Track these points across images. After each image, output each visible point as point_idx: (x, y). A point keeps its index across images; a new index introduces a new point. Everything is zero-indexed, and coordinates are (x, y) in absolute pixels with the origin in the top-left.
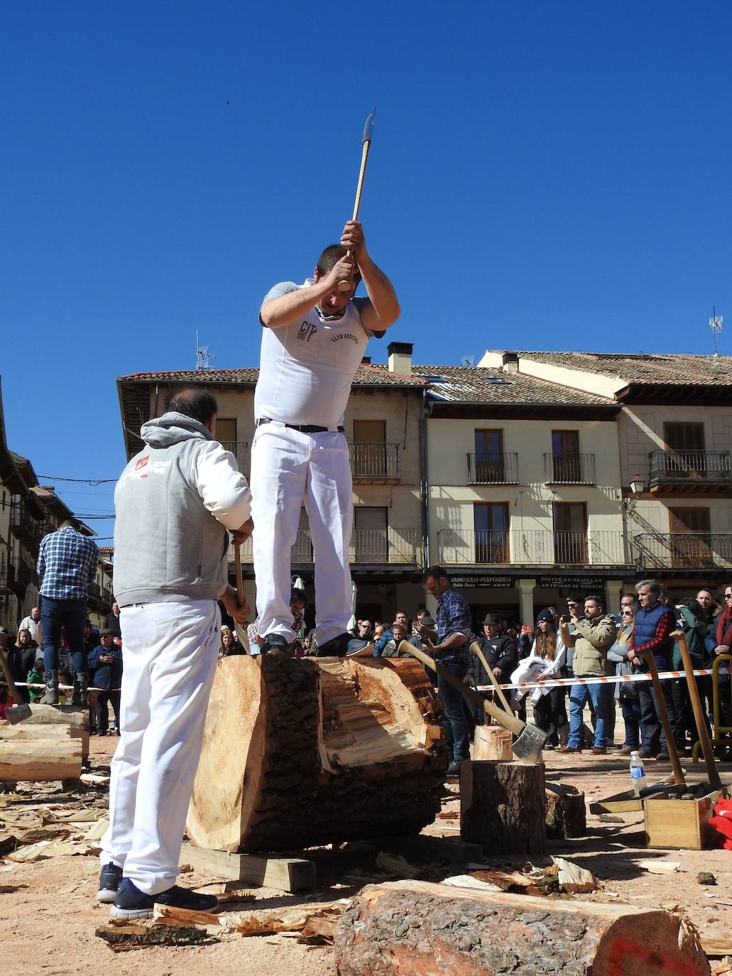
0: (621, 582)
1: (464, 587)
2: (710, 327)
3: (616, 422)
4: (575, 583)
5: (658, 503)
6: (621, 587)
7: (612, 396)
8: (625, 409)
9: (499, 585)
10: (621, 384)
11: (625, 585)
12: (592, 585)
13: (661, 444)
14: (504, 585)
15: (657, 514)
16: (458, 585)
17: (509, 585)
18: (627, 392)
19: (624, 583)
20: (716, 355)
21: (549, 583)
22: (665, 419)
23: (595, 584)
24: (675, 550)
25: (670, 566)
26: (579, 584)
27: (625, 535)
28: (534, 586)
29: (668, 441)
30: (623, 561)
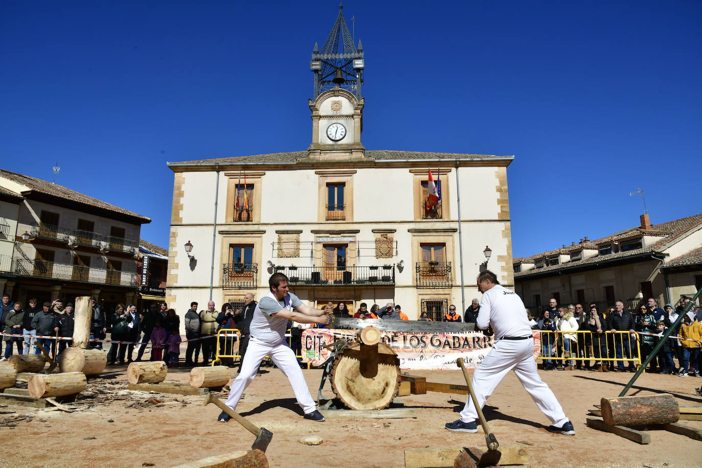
0: (6, 280)
2: (53, 170)
3: (18, 206)
5: (31, 245)
7: (19, 193)
8: (25, 201)
10: (26, 189)
13: (38, 220)
15: (31, 251)
18: (29, 193)
19: (8, 281)
20: (53, 183)
22: (42, 209)
24: (35, 267)
25: (31, 274)
27: (12, 258)
29: (41, 219)
30: (10, 270)
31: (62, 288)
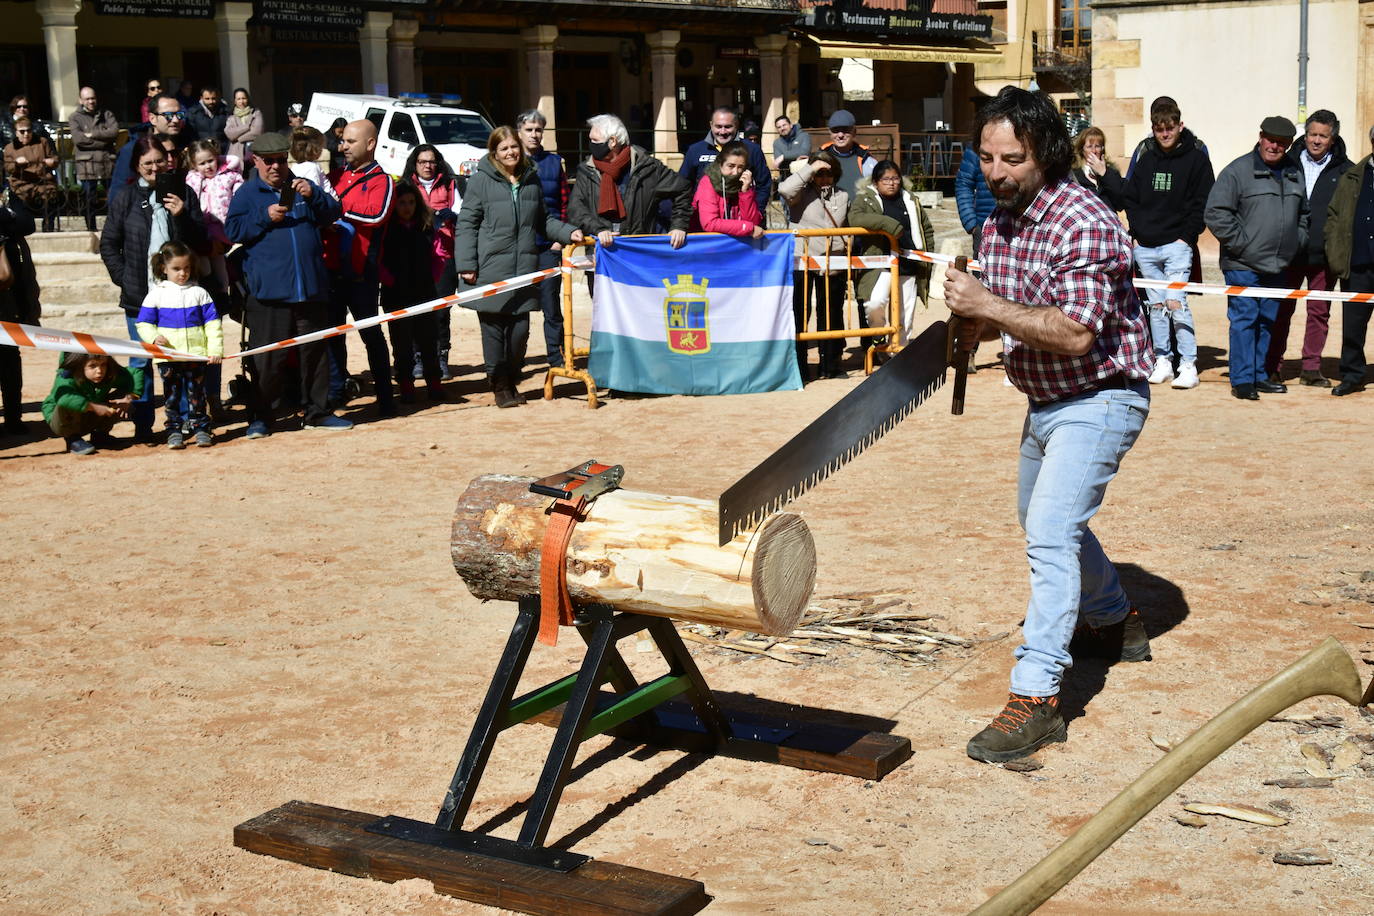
0: (389, 15)
1: (124, 13)
4: (319, 14)
6: (389, 25)
9: (189, 12)
11: (397, 21)
12: (345, 18)
14: (197, 12)
16: (115, 9)
17: (206, 12)
19: (395, 17)
21: (276, 11)
23: (350, 16)
26: (325, 15)
28: (249, 16)
31: (562, 32)
